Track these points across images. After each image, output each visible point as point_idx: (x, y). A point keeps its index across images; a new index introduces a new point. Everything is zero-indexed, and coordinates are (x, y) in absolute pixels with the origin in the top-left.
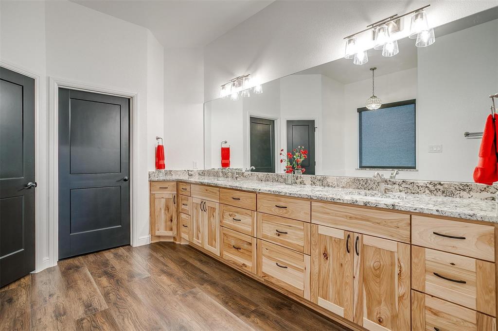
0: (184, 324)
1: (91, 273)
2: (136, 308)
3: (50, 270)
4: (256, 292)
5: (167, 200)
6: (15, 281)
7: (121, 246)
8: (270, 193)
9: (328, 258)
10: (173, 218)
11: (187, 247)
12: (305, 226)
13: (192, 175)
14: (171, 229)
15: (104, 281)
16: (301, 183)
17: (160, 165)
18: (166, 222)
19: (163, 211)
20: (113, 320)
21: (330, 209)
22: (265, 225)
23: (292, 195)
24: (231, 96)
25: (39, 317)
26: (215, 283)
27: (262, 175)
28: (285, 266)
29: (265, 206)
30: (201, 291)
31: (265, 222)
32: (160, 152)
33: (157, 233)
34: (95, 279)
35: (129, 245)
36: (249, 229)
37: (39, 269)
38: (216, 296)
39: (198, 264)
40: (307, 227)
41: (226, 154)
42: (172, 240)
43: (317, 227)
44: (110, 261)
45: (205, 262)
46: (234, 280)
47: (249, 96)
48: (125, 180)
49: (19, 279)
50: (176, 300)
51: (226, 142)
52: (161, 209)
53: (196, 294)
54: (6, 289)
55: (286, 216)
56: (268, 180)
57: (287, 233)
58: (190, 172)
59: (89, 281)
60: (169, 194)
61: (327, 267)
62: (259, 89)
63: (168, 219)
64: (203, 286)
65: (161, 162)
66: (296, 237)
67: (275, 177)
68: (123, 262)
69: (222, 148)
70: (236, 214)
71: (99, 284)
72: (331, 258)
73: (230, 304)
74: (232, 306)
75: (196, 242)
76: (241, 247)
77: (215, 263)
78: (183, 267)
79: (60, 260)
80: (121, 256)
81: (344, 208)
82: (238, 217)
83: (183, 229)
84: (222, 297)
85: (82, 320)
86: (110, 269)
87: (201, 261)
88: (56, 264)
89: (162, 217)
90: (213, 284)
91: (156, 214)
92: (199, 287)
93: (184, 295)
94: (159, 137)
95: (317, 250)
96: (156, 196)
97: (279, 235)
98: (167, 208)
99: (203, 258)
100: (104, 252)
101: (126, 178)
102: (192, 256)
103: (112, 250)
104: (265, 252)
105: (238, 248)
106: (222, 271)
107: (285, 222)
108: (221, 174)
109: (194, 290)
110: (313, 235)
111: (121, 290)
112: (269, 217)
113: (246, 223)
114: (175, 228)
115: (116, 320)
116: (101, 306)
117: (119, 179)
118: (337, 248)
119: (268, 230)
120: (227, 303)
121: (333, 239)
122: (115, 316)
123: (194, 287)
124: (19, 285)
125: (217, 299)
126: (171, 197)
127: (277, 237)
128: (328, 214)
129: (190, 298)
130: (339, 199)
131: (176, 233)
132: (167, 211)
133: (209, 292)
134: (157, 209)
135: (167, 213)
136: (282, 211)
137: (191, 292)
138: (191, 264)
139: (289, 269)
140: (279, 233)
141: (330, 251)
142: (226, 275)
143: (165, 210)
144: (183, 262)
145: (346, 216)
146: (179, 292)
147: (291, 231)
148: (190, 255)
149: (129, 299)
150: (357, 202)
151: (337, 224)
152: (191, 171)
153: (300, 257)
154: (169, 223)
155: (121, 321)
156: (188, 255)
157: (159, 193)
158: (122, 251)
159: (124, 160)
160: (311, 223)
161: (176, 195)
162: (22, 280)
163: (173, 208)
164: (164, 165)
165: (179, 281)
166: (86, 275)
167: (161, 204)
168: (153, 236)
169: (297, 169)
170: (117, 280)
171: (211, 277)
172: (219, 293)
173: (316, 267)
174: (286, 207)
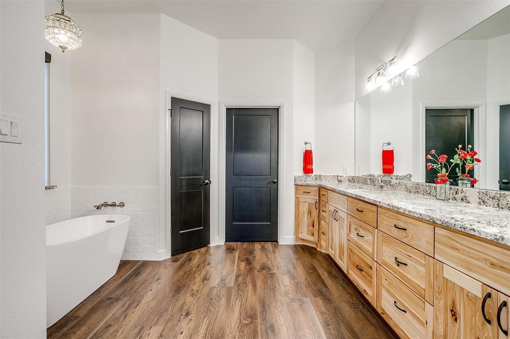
0: (275, 324)
1: (238, 257)
2: (250, 294)
3: (218, 247)
4: (371, 329)
5: (310, 204)
6: (198, 248)
7: (271, 241)
8: (389, 207)
9: (458, 321)
10: (315, 223)
11: (325, 255)
12: (427, 260)
13: (341, 181)
14: (313, 235)
15: (243, 265)
16: (462, 199)
17: (308, 170)
18: (308, 226)
19: (306, 215)
20: (230, 296)
21: (460, 244)
22: (384, 248)
23: (411, 214)
24: (382, 88)
25: (196, 276)
26: (329, 300)
27: (412, 185)
28: (403, 309)
29: (386, 223)
30: (310, 302)
31: (386, 244)
32: (308, 157)
33: (301, 236)
34: (238, 262)
35: (277, 242)
36: (370, 249)
37: (213, 244)
38: (322, 313)
39: (325, 276)
40: (429, 262)
41: (388, 158)
42: (315, 246)
43: (441, 266)
44: (256, 251)
45: (334, 276)
46: (353, 306)
47: (403, 84)
48: (274, 183)
49: (201, 248)
50: (283, 300)
51: (389, 144)
52: (304, 213)
53: (304, 304)
54: (192, 252)
55: (405, 240)
56: (418, 192)
57: (406, 265)
58: (339, 178)
59: (234, 262)
60: (312, 198)
61: (456, 333)
62: (413, 72)
63: (311, 224)
64: (315, 299)
65: (309, 167)
66: (416, 273)
67: (427, 189)
68: (264, 255)
69: (383, 151)
70: (360, 229)
71: (238, 266)
72: (461, 320)
73: (331, 327)
74: (332, 331)
75: (331, 253)
76: (364, 269)
77: (343, 280)
78: (309, 274)
79: (226, 241)
80: (266, 249)
81: (482, 246)
82: (362, 232)
83: (322, 236)
84: (328, 316)
85: (214, 288)
86: (251, 258)
87: (330, 273)
88: (223, 244)
89: (305, 221)
90: (327, 299)
91: (301, 217)
92: (311, 298)
93: (292, 300)
94: (307, 142)
95: (442, 302)
96: (301, 200)
97: (398, 265)
98: (310, 213)
99: (334, 272)
100: (256, 243)
101: (276, 180)
102: (325, 266)
103: (262, 243)
104: (385, 283)
105: (361, 270)
106: (345, 290)
107: (404, 249)
108: (369, 182)
109: (304, 299)
110: (436, 278)
111: (249, 276)
112: (389, 239)
113: (368, 242)
114: (316, 234)
115: (232, 297)
116: (229, 283)
117: (269, 182)
118: (471, 309)
119: (388, 255)
120: (328, 325)
121: (465, 293)
122: (233, 294)
123: (306, 296)
124: (199, 252)
125: (320, 317)
126: (313, 202)
127: (395, 266)
128: (457, 249)
129: (296, 305)
130: (474, 230)
131: (317, 239)
132: (310, 215)
133: (317, 307)
134: (301, 214)
135: (309, 217)
136: (401, 234)
137: (301, 300)
138: (319, 273)
139: (408, 315)
140: (399, 263)
141: (460, 310)
142: (347, 296)
143: (308, 214)
144: (312, 269)
145: (485, 260)
146: (290, 295)
147: (411, 263)
148: (323, 265)
149: (250, 286)
150: (503, 239)
151: (470, 270)
152: (341, 177)
153: (421, 304)
154: (311, 228)
155: (234, 299)
156: (321, 264)
157: (303, 198)
158: (269, 245)
159: (274, 165)
160: (434, 258)
161: (318, 201)
162: (202, 249)
163: (315, 213)
164: (312, 169)
165: (297, 285)
166: (234, 257)
167: (304, 208)
168: (297, 238)
169: (461, 179)
170: (251, 268)
171: (330, 293)
172: (326, 312)
173: (440, 327)
174: (406, 230)
